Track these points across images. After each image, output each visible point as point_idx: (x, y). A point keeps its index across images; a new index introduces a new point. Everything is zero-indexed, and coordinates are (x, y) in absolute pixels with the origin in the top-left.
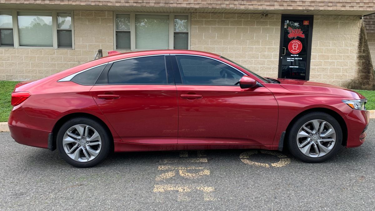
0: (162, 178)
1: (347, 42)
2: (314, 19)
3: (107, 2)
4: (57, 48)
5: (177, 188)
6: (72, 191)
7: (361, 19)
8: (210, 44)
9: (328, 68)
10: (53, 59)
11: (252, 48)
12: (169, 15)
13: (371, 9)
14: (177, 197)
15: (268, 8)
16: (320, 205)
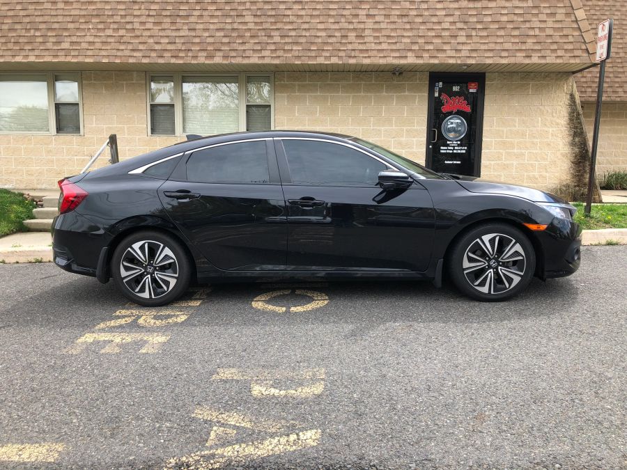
0: (108, 325)
1: (546, 119)
2: (487, 79)
4: (56, 133)
5: (115, 337)
8: (308, 125)
9: (513, 164)
10: (49, 152)
11: (379, 130)
12: (238, 76)
13: (578, 61)
14: (103, 348)
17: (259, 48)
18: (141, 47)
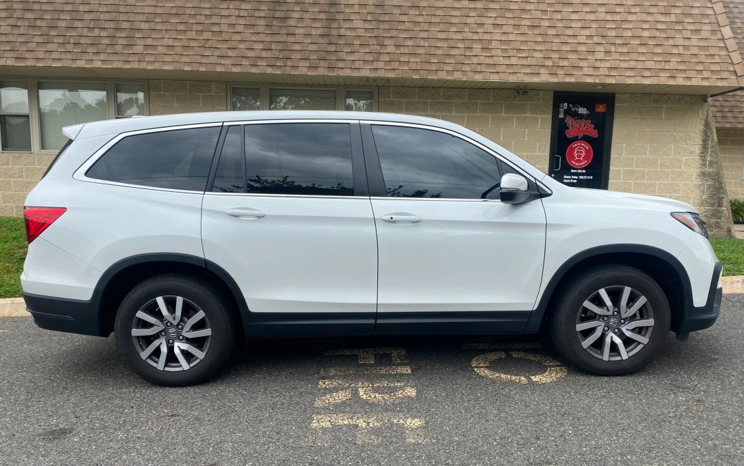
0: (327, 402)
1: (680, 147)
2: (616, 101)
3: (214, 65)
5: (354, 420)
6: (157, 427)
7: (706, 101)
12: (335, 91)
13: (725, 84)
14: (355, 436)
15: (528, 79)
16: (618, 451)
17: (371, 59)
18: (230, 53)
